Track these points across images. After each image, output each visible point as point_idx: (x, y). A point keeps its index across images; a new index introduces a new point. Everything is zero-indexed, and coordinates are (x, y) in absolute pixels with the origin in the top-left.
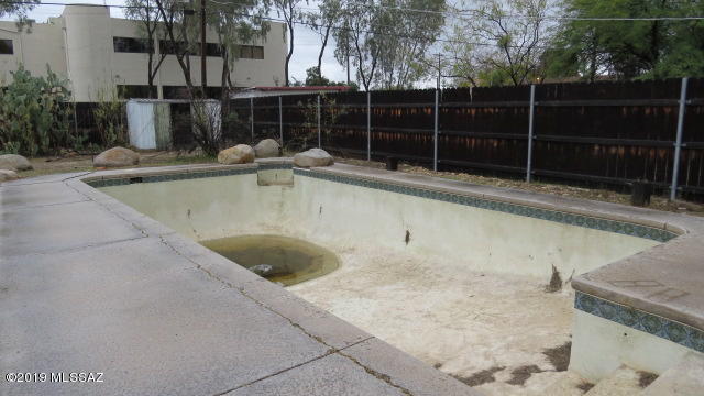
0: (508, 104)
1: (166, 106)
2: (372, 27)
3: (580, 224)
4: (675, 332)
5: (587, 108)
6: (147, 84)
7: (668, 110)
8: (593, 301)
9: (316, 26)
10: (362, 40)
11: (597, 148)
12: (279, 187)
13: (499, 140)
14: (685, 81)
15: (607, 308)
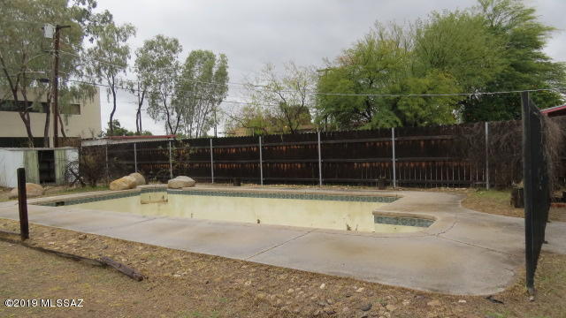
0: (305, 143)
1: (35, 152)
2: (176, 92)
3: (358, 201)
4: (413, 223)
5: (349, 143)
6: (27, 136)
7: (387, 143)
8: (382, 218)
9: (133, 91)
10: (169, 101)
11: (356, 164)
12: (156, 204)
13: (301, 163)
14: (393, 129)
15: (387, 220)
